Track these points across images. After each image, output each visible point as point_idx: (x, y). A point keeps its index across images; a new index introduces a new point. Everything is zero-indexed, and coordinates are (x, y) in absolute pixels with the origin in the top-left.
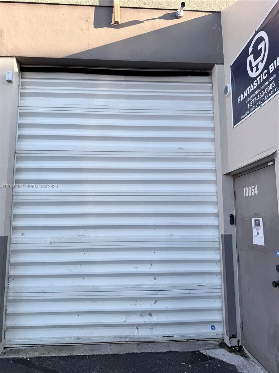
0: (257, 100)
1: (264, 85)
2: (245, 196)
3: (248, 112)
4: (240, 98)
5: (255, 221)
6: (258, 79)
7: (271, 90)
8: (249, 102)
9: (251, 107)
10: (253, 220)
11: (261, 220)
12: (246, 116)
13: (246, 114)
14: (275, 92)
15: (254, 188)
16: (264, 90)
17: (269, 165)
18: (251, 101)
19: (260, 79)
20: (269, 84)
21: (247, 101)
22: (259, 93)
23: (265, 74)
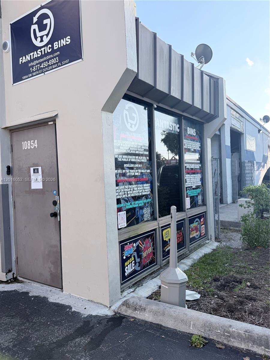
0: (40, 67)
1: (48, 57)
2: (23, 149)
3: (31, 75)
4: (22, 59)
5: (34, 170)
6: (43, 49)
7: (54, 64)
8: (32, 66)
9: (33, 72)
10: (32, 169)
11: (40, 168)
12: (28, 78)
13: (28, 76)
14: (59, 67)
15: (34, 142)
16: (48, 60)
17: (49, 124)
18: (34, 66)
19: (44, 50)
20: (53, 58)
21: (30, 65)
22: (43, 62)
23: (50, 48)
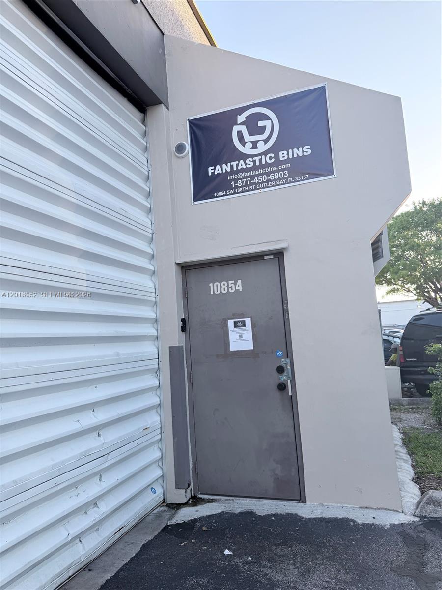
0: (252, 181)
1: (267, 170)
2: (212, 293)
3: (232, 191)
4: (214, 169)
5: (236, 324)
6: (257, 159)
7: (279, 179)
8: (236, 181)
9: (237, 187)
10: (231, 323)
11: (248, 321)
12: (227, 195)
13: (226, 192)
14: (288, 183)
15: (235, 284)
16: (268, 174)
17: (265, 258)
18: (238, 179)
19: (260, 160)
20: (278, 171)
21: (229, 178)
22: (257, 175)
23: (271, 158)
